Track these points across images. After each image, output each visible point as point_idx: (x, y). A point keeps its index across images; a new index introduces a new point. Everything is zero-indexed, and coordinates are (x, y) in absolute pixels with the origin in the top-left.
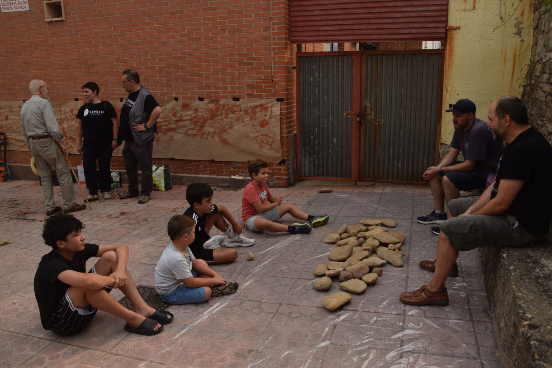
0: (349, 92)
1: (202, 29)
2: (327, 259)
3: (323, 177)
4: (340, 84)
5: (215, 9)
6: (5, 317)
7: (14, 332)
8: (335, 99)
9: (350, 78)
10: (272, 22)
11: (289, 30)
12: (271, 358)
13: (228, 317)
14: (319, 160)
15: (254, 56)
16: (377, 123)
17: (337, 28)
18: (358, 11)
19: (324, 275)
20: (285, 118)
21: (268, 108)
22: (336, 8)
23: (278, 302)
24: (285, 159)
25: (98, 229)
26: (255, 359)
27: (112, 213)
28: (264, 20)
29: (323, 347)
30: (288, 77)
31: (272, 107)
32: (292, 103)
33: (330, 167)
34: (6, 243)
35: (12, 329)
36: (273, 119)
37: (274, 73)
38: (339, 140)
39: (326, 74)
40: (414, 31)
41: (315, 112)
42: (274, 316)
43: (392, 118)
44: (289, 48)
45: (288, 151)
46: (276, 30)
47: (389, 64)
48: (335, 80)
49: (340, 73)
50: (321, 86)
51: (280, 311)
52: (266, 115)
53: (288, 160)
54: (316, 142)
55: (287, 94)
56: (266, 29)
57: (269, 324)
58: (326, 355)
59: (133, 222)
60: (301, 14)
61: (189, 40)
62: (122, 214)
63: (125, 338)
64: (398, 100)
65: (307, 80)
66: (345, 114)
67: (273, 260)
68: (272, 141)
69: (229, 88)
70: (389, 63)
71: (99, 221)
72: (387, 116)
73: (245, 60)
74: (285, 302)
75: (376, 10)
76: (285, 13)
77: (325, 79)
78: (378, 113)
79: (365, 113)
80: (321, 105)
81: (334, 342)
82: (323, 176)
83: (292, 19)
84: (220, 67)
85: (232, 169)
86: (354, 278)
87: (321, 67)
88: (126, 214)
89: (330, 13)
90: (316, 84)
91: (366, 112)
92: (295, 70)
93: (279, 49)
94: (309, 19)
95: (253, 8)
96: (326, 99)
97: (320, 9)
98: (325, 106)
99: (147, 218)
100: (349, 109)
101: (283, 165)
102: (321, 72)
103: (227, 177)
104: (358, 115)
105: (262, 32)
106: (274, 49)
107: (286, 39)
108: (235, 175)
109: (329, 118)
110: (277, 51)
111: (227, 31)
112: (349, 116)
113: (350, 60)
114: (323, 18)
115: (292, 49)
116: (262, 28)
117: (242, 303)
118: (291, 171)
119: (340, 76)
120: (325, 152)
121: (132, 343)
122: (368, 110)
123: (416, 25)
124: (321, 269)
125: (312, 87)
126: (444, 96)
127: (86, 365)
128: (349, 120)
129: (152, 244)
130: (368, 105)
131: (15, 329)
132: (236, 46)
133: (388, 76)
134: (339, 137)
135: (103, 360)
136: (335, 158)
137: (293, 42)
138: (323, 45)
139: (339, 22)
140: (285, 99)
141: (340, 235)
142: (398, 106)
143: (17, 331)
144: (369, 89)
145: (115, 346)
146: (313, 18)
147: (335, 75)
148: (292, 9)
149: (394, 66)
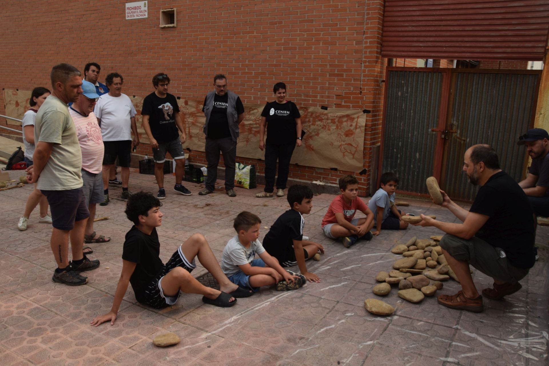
0: (436, 109)
1: (298, 39)
2: (391, 267)
3: (402, 191)
4: (427, 100)
5: (312, 21)
6: (98, 278)
7: (104, 291)
8: (421, 114)
9: (438, 95)
10: (365, 36)
11: (381, 45)
12: (319, 347)
13: (287, 307)
14: (400, 174)
15: (345, 67)
16: (462, 142)
17: (430, 44)
18: (452, 28)
19: (384, 281)
20: (370, 129)
21: (354, 118)
22: (429, 25)
23: (336, 300)
24: (367, 169)
25: (184, 216)
26: (305, 345)
27: (198, 203)
28: (358, 33)
29: (370, 345)
30: (377, 89)
31: (358, 117)
32: (379, 115)
33: (410, 181)
34: (106, 219)
35: (103, 289)
36: (358, 130)
37: (363, 85)
38: (422, 155)
39: (414, 89)
40: (509, 50)
41: (400, 126)
42: (330, 311)
43: (479, 137)
44: (380, 62)
45: (370, 162)
46: (368, 43)
47: (480, 83)
48: (423, 96)
49: (429, 89)
50: (408, 101)
51: (336, 308)
52: (351, 126)
53: (369, 171)
54: (399, 156)
55: (374, 107)
56: (359, 43)
57: (324, 317)
58: (372, 352)
59: (216, 213)
60: (394, 29)
61: (285, 49)
62: (207, 205)
63: (193, 310)
64: (486, 120)
65: (395, 94)
66: (430, 130)
67: (339, 262)
68: (355, 151)
69: (319, 97)
70: (480, 81)
71: (186, 209)
72: (474, 135)
73: (336, 71)
74: (342, 301)
75: (471, 28)
76: (379, 28)
77: (413, 94)
78: (464, 131)
79: (451, 131)
80: (407, 119)
81: (381, 343)
82: (402, 189)
83: (385, 34)
84: (312, 76)
85: (314, 174)
86: (413, 287)
87: (410, 82)
88: (210, 206)
89: (422, 30)
90: (404, 99)
91: (452, 129)
92: (384, 83)
93: (369, 62)
94: (401, 34)
95: (347, 21)
96: (412, 114)
97: (414, 25)
98: (411, 121)
99: (229, 211)
100: (435, 125)
101: (363, 175)
102: (409, 87)
103: (309, 182)
104: (443, 132)
105: (355, 45)
106: (365, 62)
107: (377, 53)
108: (316, 181)
109: (414, 133)
110: (367, 64)
111: (321, 43)
112: (434, 133)
113: (440, 77)
114: (416, 34)
115: (382, 63)
116: (355, 42)
117: (302, 297)
118: (371, 182)
119: (428, 92)
120: (407, 167)
121: (198, 316)
122: (454, 128)
123: (512, 45)
124: (383, 275)
125: (399, 101)
126: (537, 118)
127: (158, 328)
128: (434, 136)
129: (230, 235)
130: (455, 122)
131: (105, 289)
132: (329, 57)
133: (478, 96)
134: (423, 153)
135: (172, 326)
136: (416, 173)
137: (384, 56)
138: (416, 61)
139: (431, 39)
140: (371, 112)
141: (408, 247)
142: (485, 126)
143: (107, 291)
144: (456, 107)
145: (184, 316)
146: (406, 34)
147: (423, 91)
148: (386, 24)
149: (485, 86)
